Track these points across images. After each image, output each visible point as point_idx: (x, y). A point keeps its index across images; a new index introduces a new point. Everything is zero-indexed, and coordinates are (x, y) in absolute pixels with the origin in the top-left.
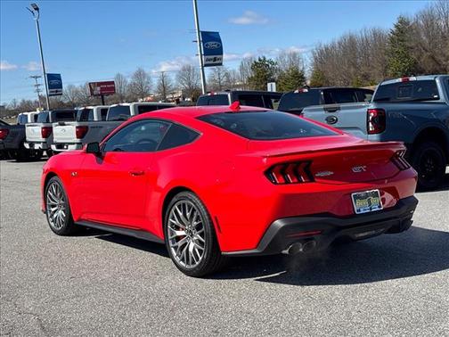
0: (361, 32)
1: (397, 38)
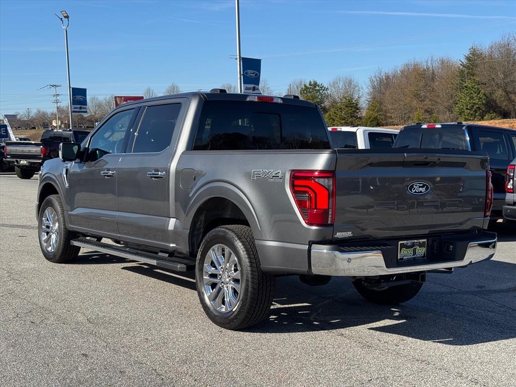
0: (427, 61)
1: (467, 71)
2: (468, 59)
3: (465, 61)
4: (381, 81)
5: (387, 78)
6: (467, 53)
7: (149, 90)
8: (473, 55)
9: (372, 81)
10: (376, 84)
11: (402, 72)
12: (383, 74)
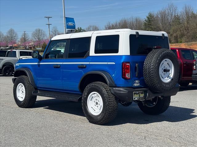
1: (147, 24)
12: (111, 24)
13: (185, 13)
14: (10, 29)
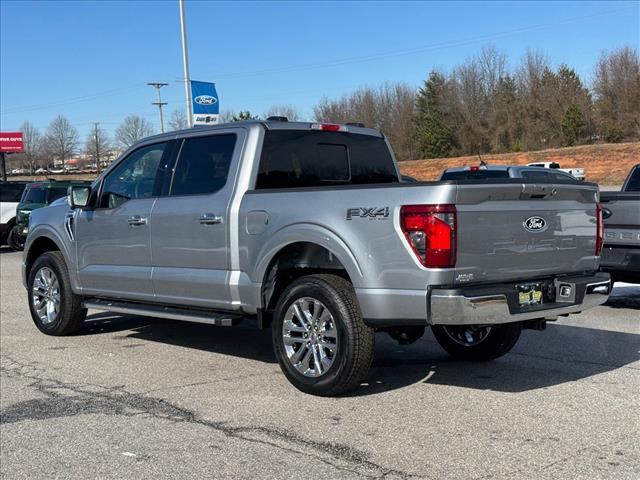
0: (381, 88)
1: (427, 101)
2: (428, 85)
3: (424, 88)
4: (327, 112)
5: (334, 108)
6: (427, 78)
7: (27, 125)
8: (434, 80)
9: (316, 112)
10: (321, 115)
11: (352, 101)
12: (329, 103)
13: (528, 72)
14: (57, 117)
